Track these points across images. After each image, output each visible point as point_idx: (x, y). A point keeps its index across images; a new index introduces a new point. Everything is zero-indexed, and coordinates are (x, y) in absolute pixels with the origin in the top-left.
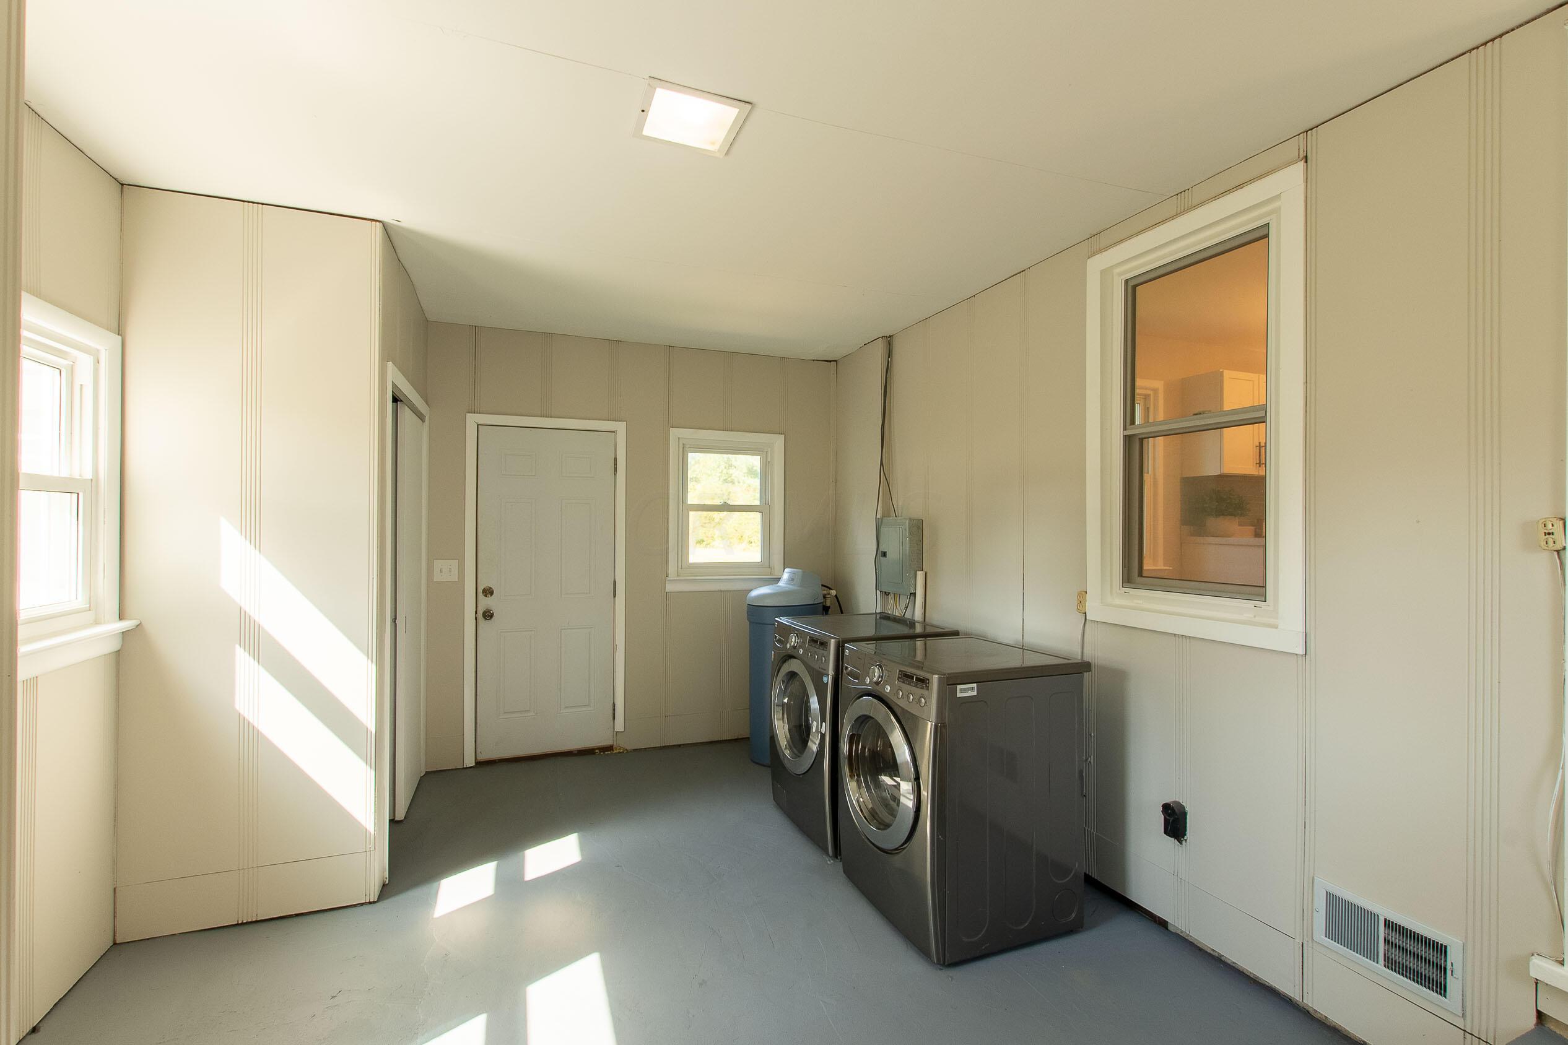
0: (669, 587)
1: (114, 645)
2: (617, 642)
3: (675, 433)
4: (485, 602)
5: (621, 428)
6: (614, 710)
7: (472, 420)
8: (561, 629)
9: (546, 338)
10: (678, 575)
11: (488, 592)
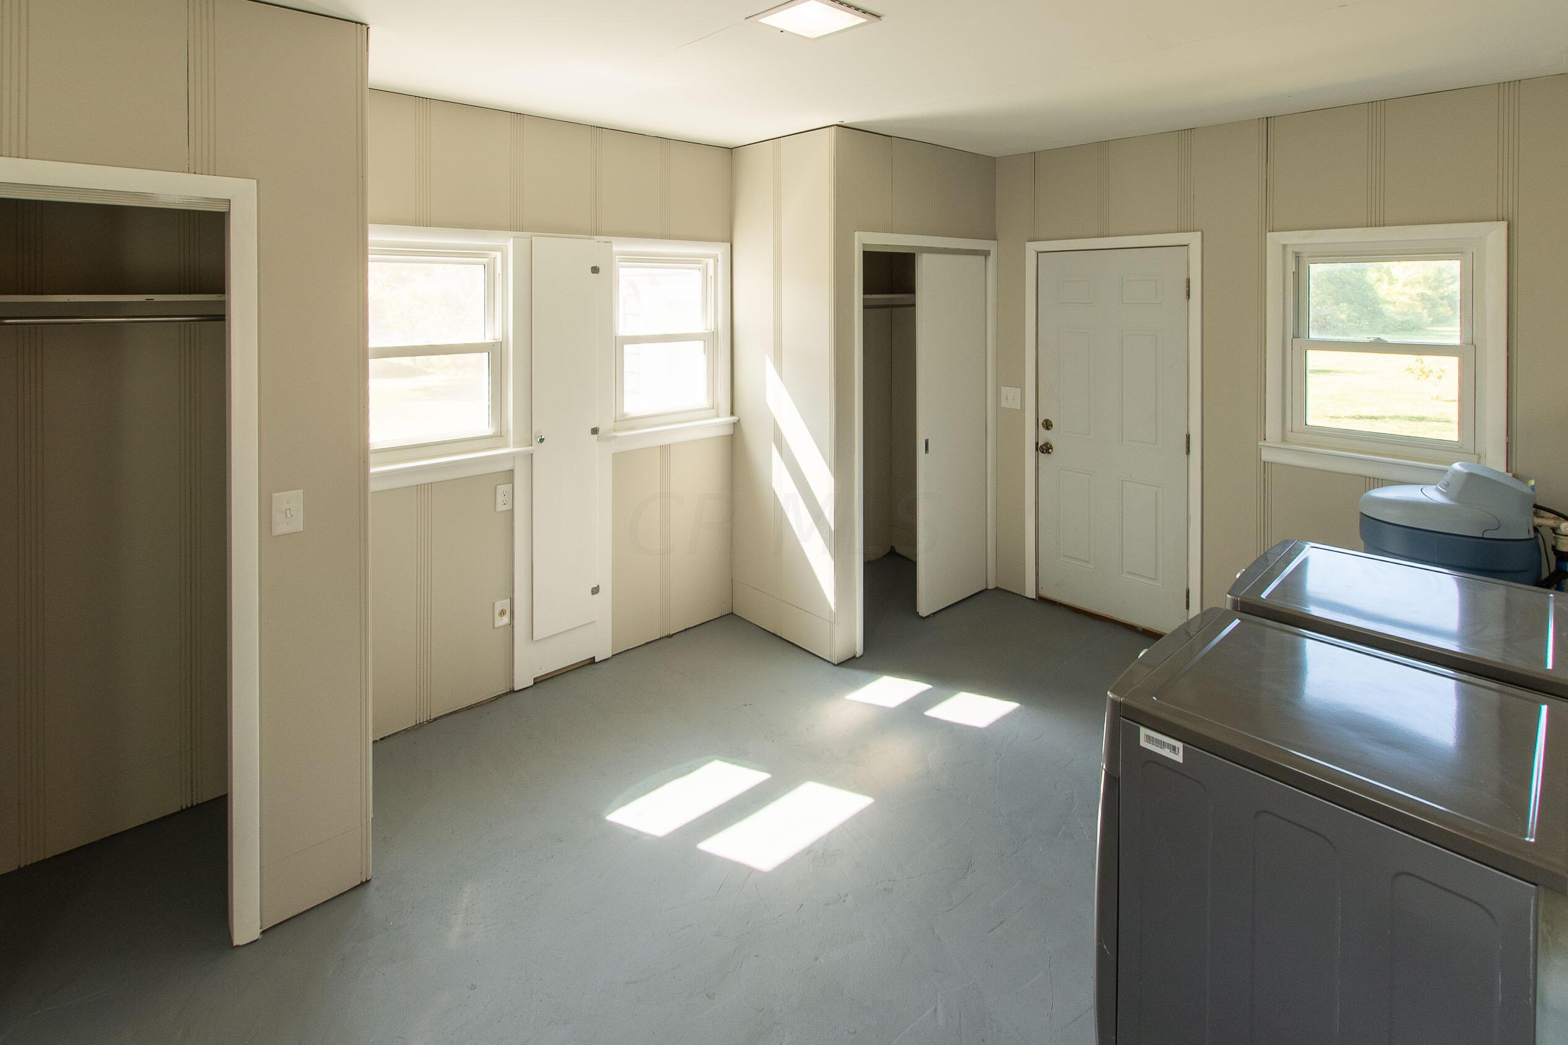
0: (1266, 456)
1: (728, 431)
2: (1191, 513)
3: (1275, 239)
4: (1045, 436)
5: (1194, 239)
6: (1188, 597)
7: (1031, 248)
8: (1122, 481)
9: (1102, 146)
10: (1283, 441)
11: (1048, 425)
